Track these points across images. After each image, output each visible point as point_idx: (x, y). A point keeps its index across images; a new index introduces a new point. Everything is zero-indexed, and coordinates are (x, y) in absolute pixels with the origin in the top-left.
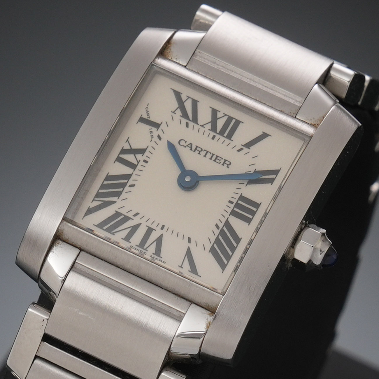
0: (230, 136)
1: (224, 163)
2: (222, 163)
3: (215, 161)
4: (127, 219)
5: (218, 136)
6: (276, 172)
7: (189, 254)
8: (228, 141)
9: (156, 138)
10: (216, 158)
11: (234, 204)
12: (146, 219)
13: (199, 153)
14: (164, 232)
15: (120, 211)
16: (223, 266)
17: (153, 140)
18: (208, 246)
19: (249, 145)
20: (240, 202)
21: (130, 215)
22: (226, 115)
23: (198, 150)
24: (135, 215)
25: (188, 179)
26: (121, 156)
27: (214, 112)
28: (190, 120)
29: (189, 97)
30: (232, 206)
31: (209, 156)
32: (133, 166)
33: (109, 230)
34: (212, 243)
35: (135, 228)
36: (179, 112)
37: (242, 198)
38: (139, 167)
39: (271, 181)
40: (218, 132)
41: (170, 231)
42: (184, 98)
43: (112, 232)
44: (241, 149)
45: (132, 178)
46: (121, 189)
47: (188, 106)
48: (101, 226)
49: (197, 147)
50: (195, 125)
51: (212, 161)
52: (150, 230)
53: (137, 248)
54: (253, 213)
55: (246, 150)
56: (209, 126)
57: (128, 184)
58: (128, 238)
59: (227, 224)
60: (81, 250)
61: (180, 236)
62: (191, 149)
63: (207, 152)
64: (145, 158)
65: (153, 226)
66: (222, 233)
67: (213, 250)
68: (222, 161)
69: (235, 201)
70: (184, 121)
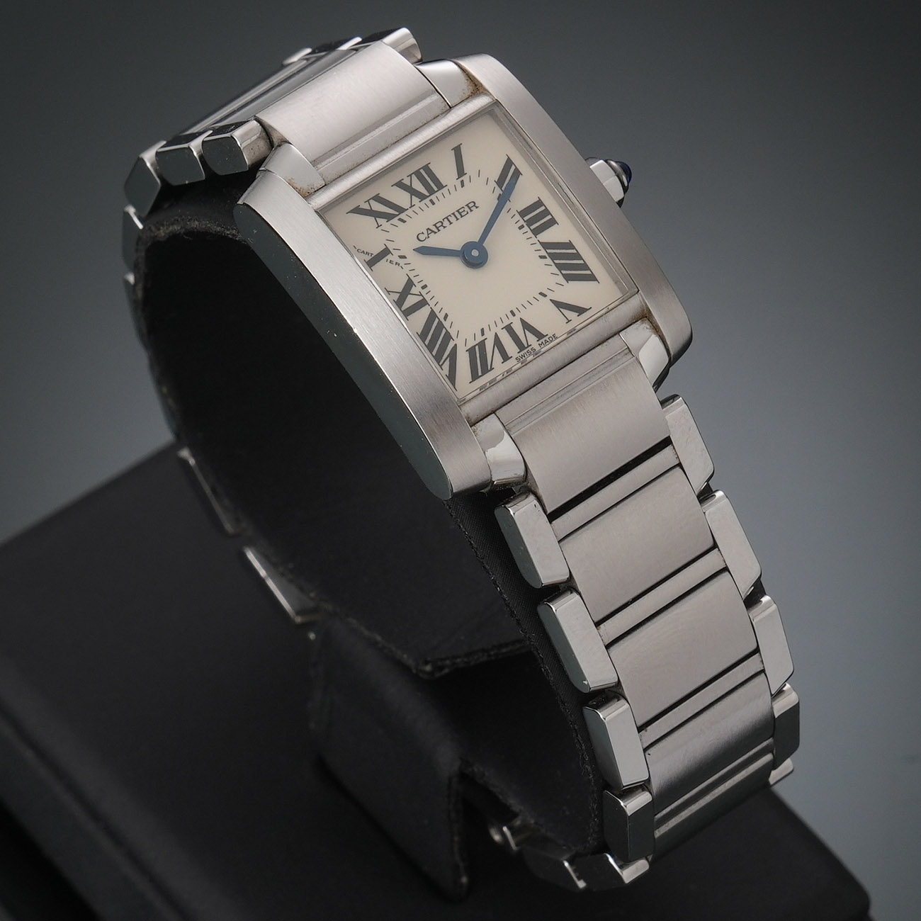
0: (440, 186)
1: (470, 208)
2: (469, 211)
3: (462, 216)
4: (482, 345)
5: (433, 197)
6: (509, 163)
7: (559, 305)
8: (444, 190)
9: (402, 262)
10: (460, 213)
11: (525, 225)
12: (493, 326)
13: (444, 227)
14: (518, 316)
15: (470, 345)
16: (592, 278)
17: (402, 264)
18: (561, 279)
19: (461, 172)
20: (526, 218)
21: (480, 339)
22: (411, 175)
23: (439, 226)
24: (483, 334)
25: (475, 253)
26: (404, 308)
27: (400, 185)
28: (398, 215)
29: (368, 201)
30: (526, 228)
31: (452, 219)
32: (423, 303)
33: (485, 371)
34: (559, 273)
35: (498, 342)
36: (381, 221)
37: (523, 213)
38: (428, 298)
39: (517, 173)
40: (427, 194)
41: (521, 308)
42: (366, 206)
43: (489, 367)
44: (462, 182)
45: (437, 312)
46: (444, 331)
47: (378, 207)
48: (475, 377)
49: (435, 225)
50: (406, 213)
51: (461, 219)
52: (509, 328)
53: (522, 353)
54: (546, 212)
55: (465, 178)
56: (416, 200)
57: (442, 320)
58: (505, 357)
59: (546, 246)
60: (494, 412)
61: (527, 305)
62: (435, 233)
63: (447, 218)
64: (419, 286)
65: (506, 322)
66: (553, 256)
67: (568, 278)
68: (467, 209)
69: (522, 222)
70: (395, 221)
